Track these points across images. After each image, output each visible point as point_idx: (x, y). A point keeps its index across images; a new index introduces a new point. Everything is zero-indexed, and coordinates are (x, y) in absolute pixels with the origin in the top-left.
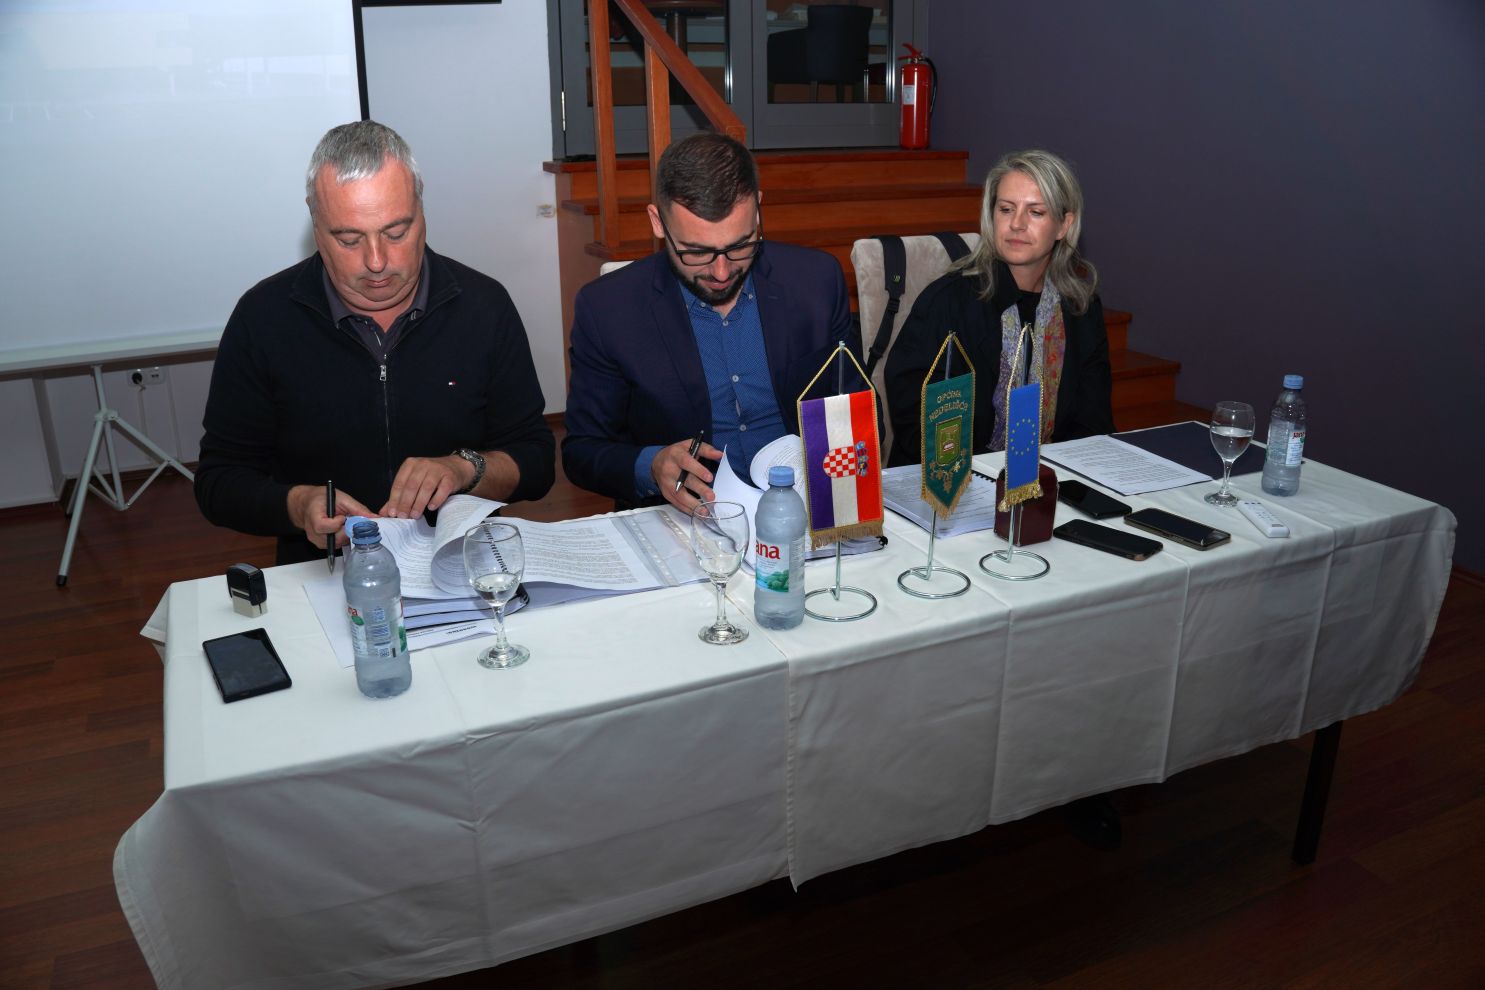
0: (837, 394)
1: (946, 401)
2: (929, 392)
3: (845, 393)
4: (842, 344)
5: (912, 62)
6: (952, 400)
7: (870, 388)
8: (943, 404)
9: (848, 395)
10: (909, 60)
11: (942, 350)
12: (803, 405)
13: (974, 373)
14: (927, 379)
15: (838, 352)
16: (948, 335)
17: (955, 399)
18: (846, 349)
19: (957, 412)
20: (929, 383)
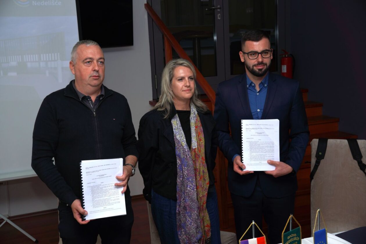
0: (252, 238)
1: (291, 238)
2: (284, 236)
3: (255, 237)
4: (253, 223)
5: (285, 56)
6: (293, 237)
7: (263, 236)
8: (290, 239)
9: (256, 239)
10: (284, 56)
11: (288, 221)
12: (241, 242)
13: (300, 227)
14: (283, 232)
15: (252, 224)
16: (290, 215)
17: (294, 237)
18: (255, 223)
19: (295, 241)
20: (284, 233)
